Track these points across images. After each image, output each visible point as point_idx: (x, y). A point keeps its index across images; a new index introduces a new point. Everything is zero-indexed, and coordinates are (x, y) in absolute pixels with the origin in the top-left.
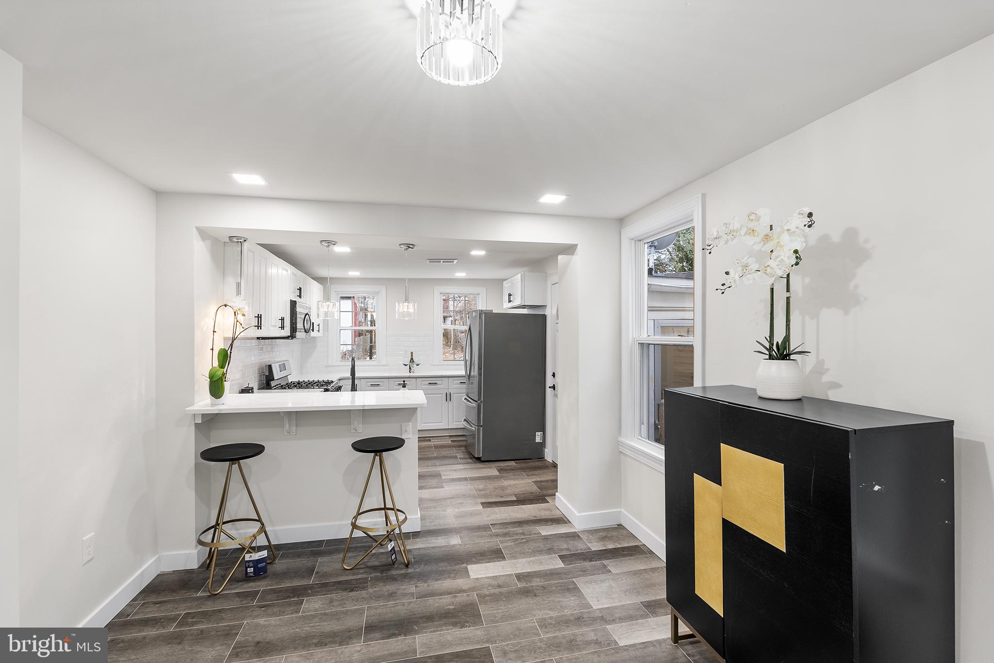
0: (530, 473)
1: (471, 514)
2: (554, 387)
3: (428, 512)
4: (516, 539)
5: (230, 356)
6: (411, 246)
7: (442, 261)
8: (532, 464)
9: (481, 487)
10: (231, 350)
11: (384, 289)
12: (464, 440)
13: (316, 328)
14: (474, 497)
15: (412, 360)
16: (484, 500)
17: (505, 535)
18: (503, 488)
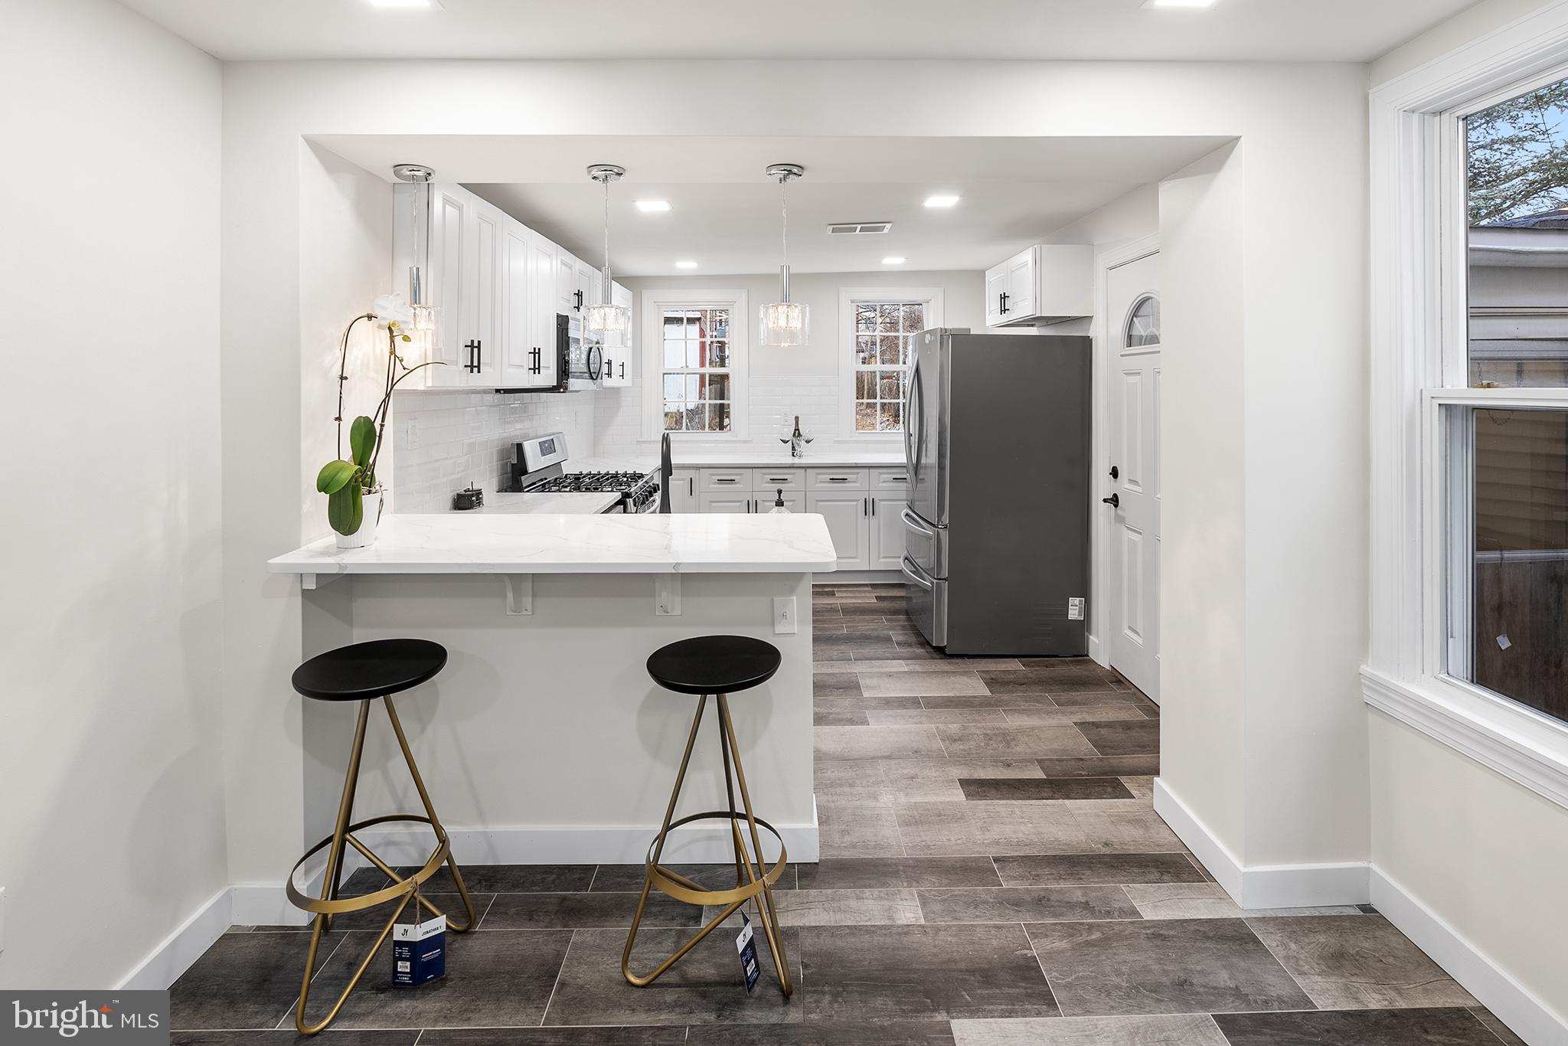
0: (1065, 696)
1: (940, 815)
2: (1115, 500)
3: (835, 798)
4: (1071, 926)
5: (380, 437)
6: (795, 170)
7: (859, 227)
8: (1062, 670)
9: (954, 728)
10: (383, 421)
11: (744, 296)
12: (902, 597)
13: (616, 369)
14: (941, 760)
15: (797, 433)
16: (965, 773)
17: (1041, 903)
18: (1008, 738)
